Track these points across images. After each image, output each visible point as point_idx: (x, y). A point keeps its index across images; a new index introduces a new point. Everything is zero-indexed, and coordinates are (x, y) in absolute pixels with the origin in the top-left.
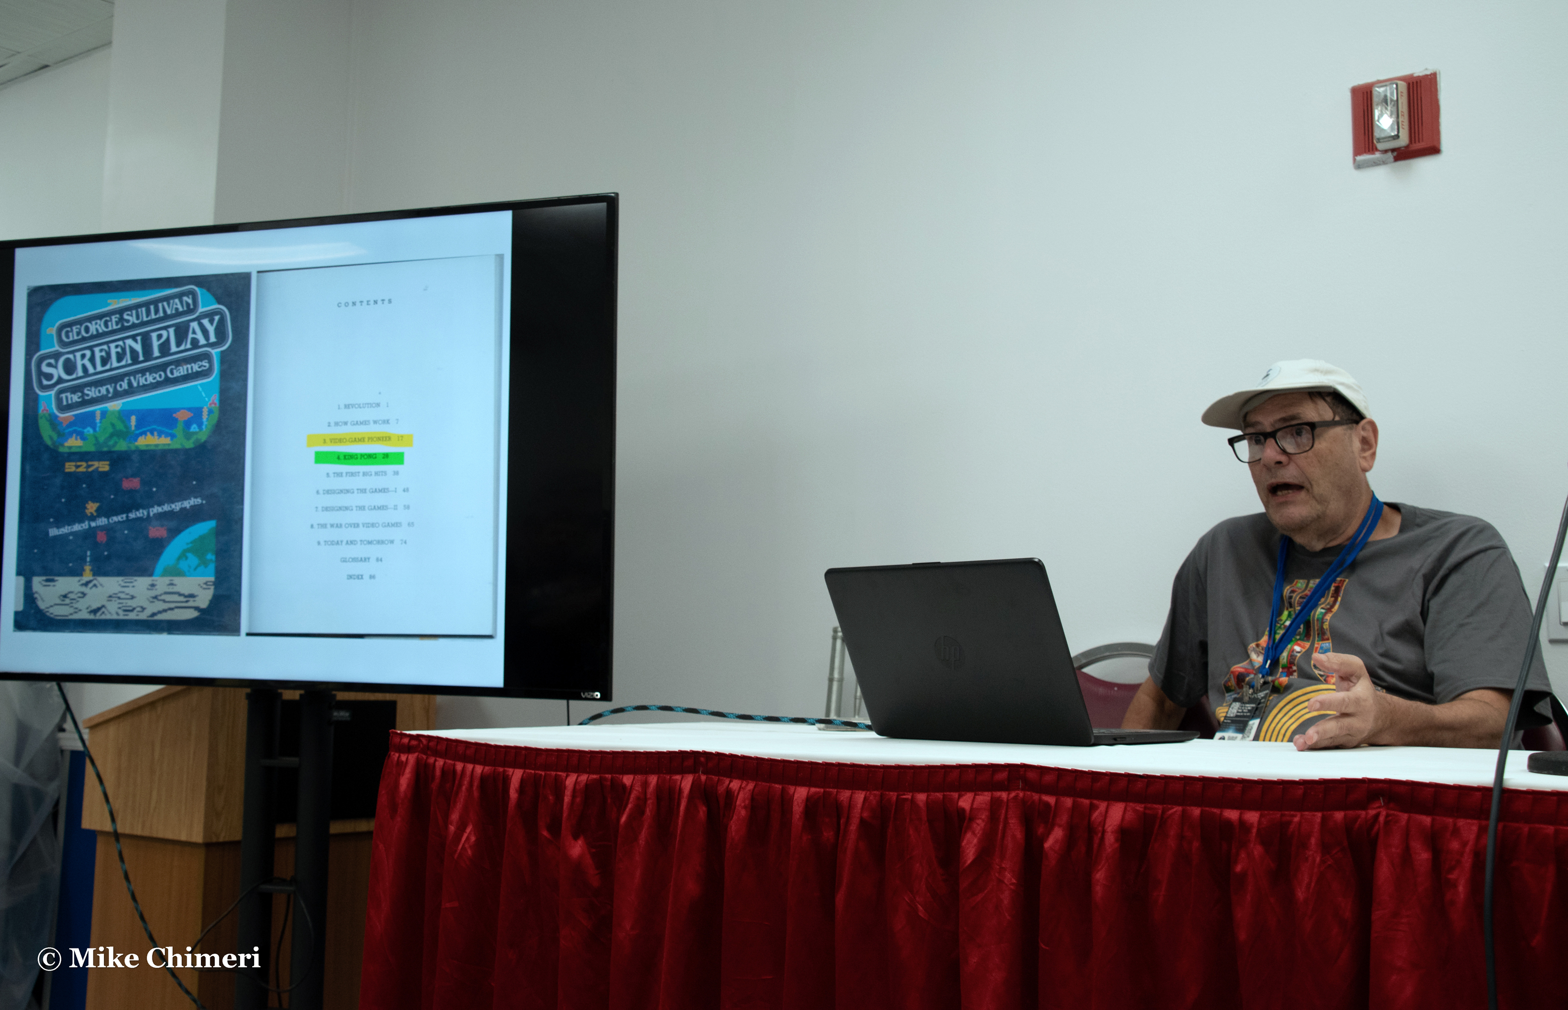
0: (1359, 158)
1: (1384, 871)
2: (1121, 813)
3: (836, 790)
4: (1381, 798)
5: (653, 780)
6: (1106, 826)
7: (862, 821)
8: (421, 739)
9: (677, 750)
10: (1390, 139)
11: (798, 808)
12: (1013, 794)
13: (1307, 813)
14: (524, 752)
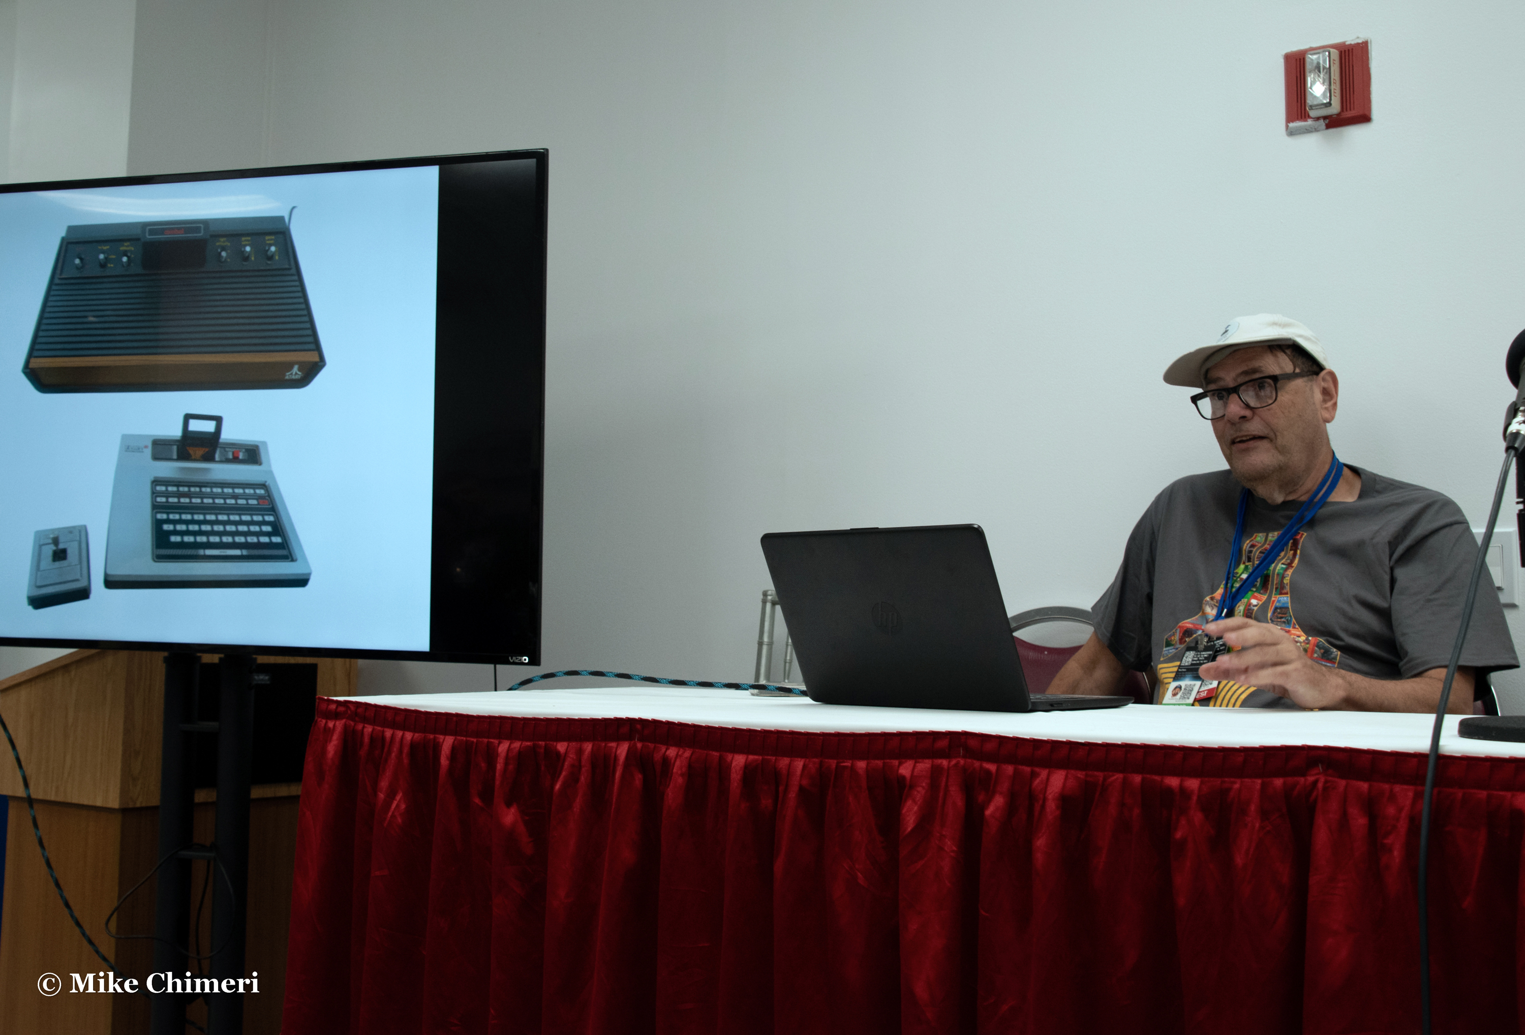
0: (1291, 125)
1: (1322, 837)
2: (1062, 781)
3: (774, 758)
4: (1320, 765)
5: (588, 747)
6: (1048, 792)
7: (801, 789)
8: (349, 705)
9: (612, 717)
10: (1323, 106)
11: (736, 776)
12: (954, 762)
13: (1246, 780)
14: (455, 718)
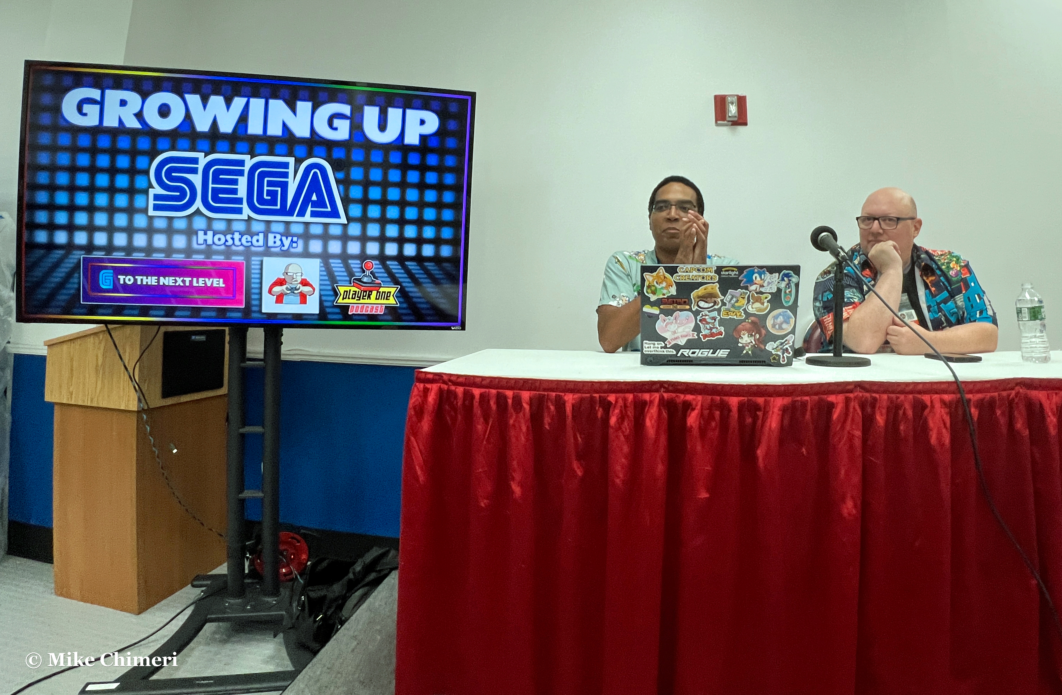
0: (717, 122)
5: (630, 396)
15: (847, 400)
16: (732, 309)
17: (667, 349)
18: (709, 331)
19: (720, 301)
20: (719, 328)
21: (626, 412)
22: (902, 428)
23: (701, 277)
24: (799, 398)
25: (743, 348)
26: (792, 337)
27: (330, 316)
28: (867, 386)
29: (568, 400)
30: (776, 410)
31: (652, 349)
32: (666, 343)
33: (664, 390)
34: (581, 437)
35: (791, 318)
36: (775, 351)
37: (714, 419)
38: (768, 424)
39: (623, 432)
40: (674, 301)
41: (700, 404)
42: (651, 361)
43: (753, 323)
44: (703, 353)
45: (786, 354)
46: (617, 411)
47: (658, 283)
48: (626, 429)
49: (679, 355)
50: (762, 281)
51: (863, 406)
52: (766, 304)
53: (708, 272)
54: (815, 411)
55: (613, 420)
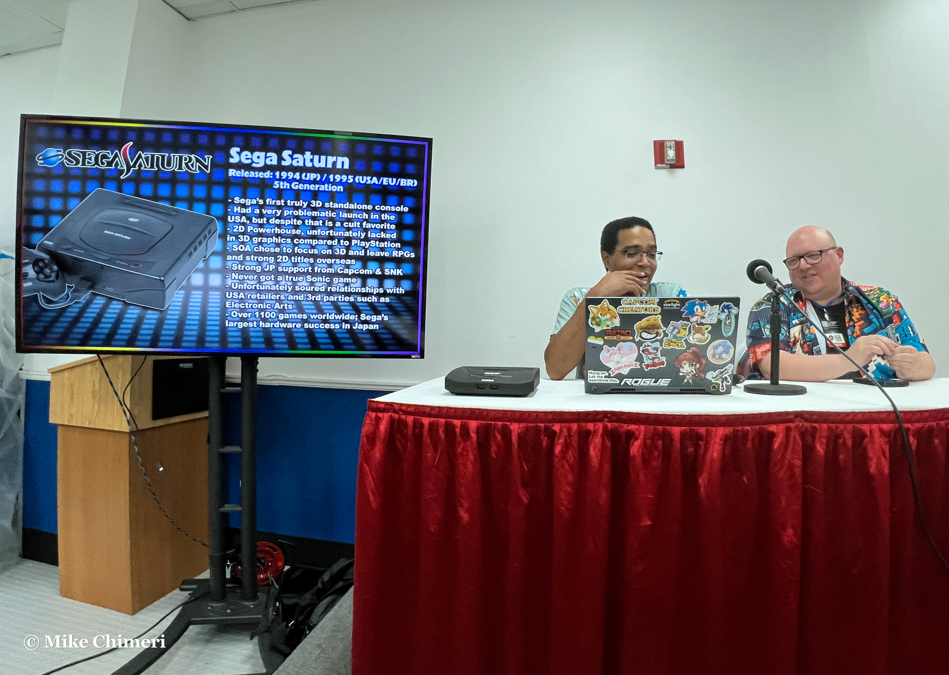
15: (788, 430)
16: (674, 340)
17: (611, 379)
18: (652, 361)
19: (662, 333)
20: (661, 358)
21: (571, 441)
22: (841, 457)
23: (644, 309)
24: (740, 428)
25: (684, 377)
26: (731, 366)
27: (299, 346)
28: (806, 416)
29: (514, 430)
30: (718, 440)
31: (596, 378)
32: (609, 372)
33: (608, 420)
34: (527, 466)
35: (731, 348)
36: (714, 380)
37: (656, 447)
38: (709, 454)
39: (568, 461)
40: (617, 332)
41: (643, 432)
42: (595, 389)
43: (694, 353)
44: (646, 382)
45: (725, 382)
46: (561, 441)
47: (603, 315)
48: (570, 458)
49: (622, 384)
50: (703, 313)
51: (803, 435)
52: (706, 335)
53: (651, 303)
54: (756, 441)
55: (558, 449)
